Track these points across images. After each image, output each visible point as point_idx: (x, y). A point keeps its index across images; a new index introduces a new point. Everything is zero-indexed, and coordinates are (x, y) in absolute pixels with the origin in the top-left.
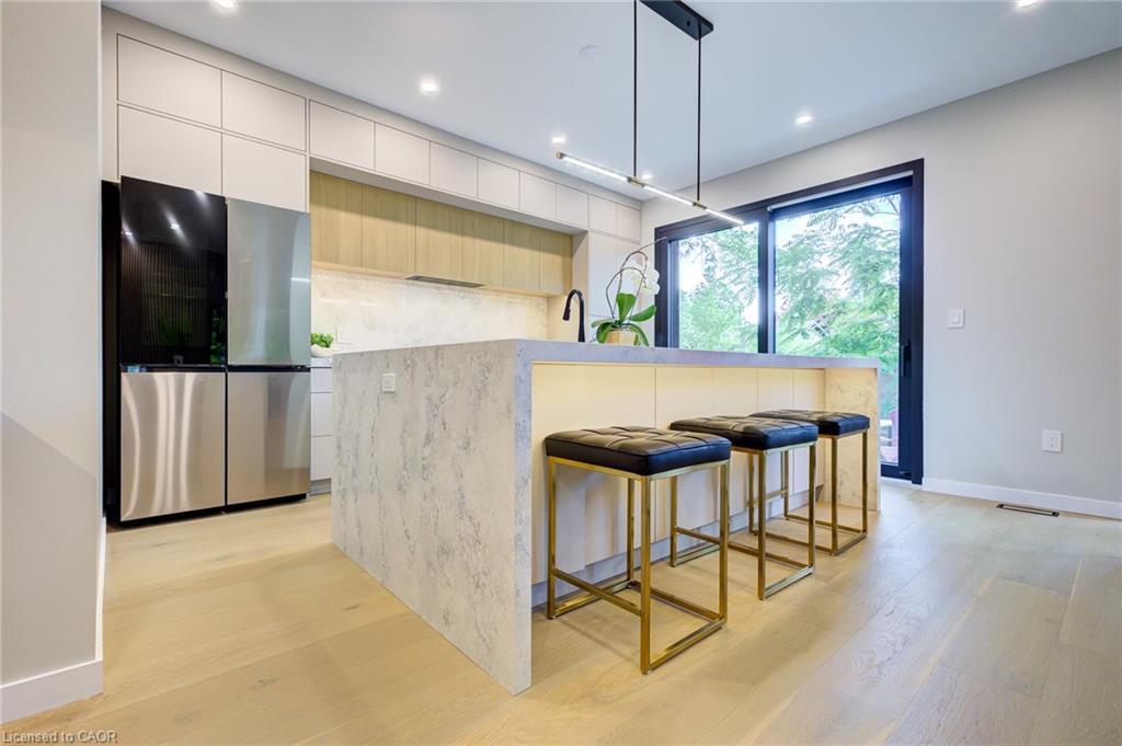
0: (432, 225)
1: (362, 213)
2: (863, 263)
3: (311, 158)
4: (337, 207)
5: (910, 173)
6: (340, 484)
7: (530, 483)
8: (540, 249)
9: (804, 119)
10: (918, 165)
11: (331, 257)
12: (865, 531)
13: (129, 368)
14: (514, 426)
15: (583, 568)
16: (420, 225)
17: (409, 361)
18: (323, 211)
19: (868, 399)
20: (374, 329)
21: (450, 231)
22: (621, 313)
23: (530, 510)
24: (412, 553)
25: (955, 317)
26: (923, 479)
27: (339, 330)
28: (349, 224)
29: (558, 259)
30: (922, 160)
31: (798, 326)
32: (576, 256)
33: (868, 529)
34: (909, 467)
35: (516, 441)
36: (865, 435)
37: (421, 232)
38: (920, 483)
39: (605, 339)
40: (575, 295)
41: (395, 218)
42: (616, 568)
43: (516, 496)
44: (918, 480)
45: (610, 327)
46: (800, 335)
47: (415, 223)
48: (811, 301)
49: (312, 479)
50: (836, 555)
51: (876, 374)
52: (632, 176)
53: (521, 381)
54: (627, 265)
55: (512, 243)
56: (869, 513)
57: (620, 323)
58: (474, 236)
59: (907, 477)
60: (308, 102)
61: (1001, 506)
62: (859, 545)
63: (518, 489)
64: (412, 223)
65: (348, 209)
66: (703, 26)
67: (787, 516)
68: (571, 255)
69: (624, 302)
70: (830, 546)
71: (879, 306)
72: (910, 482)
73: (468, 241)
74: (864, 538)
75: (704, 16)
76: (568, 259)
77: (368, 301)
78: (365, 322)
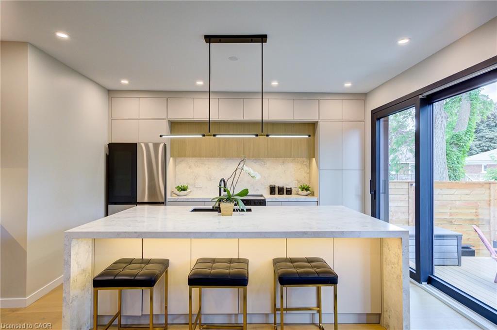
3: (169, 120)
27: (196, 181)
32: (315, 135)
60: (167, 99)
77: (209, 168)
78: (207, 178)
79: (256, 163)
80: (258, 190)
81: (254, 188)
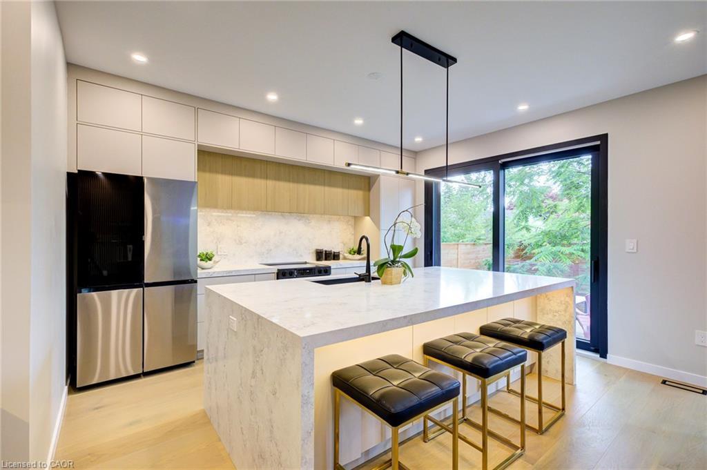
0: (278, 178)
1: (232, 175)
2: (568, 182)
3: (198, 145)
4: (217, 172)
5: (598, 143)
6: (208, 373)
7: (313, 434)
8: (349, 188)
9: (523, 108)
10: (604, 138)
11: (212, 204)
12: (563, 409)
13: (83, 290)
14: (300, 396)
15: (360, 456)
16: (270, 179)
17: (243, 316)
18: (207, 175)
19: (567, 307)
20: (241, 244)
21: (289, 181)
22: (394, 255)
23: (312, 453)
24: (245, 445)
25: (630, 245)
26: (608, 355)
27: (219, 247)
28: (224, 182)
29: (360, 193)
30: (607, 135)
31: (523, 224)
32: (372, 191)
33: (566, 408)
34: (598, 343)
35: (302, 407)
36: (563, 344)
37: (270, 183)
38: (605, 357)
39: (382, 273)
40: (364, 240)
41: (253, 176)
42: (385, 445)
43: (302, 446)
44: (604, 355)
45: (385, 266)
46: (525, 229)
47: (266, 178)
48: (532, 209)
49: (198, 349)
50: (541, 434)
51: (573, 290)
52: (399, 169)
53: (306, 365)
54: (400, 219)
55: (330, 185)
56: (567, 386)
57: (394, 262)
58: (305, 183)
59: (596, 351)
60: (197, 110)
61: (664, 382)
62: (559, 422)
63: (304, 440)
64: (264, 178)
65: (223, 172)
66: (450, 60)
67: (510, 391)
68: (369, 190)
69: (396, 249)
70: (537, 427)
71: (579, 209)
72: (598, 356)
73: (302, 186)
74: (562, 415)
75: (450, 54)
76: (367, 193)
77: (238, 226)
78: (235, 240)
79: (299, 220)
80: (301, 256)
81: (297, 253)
